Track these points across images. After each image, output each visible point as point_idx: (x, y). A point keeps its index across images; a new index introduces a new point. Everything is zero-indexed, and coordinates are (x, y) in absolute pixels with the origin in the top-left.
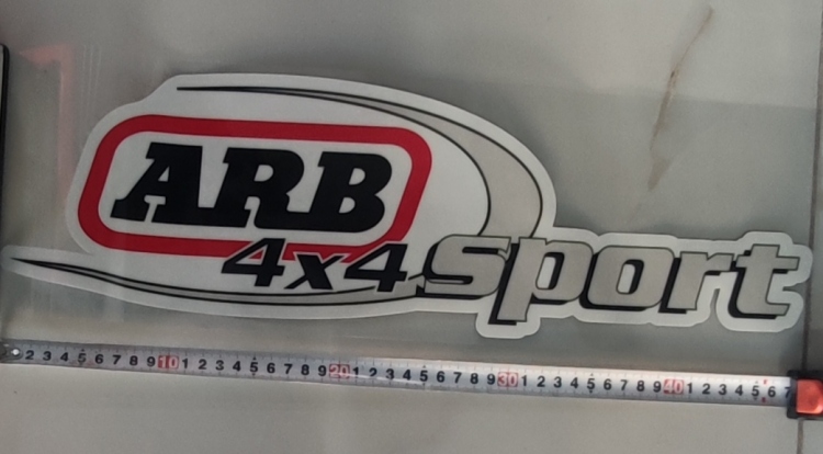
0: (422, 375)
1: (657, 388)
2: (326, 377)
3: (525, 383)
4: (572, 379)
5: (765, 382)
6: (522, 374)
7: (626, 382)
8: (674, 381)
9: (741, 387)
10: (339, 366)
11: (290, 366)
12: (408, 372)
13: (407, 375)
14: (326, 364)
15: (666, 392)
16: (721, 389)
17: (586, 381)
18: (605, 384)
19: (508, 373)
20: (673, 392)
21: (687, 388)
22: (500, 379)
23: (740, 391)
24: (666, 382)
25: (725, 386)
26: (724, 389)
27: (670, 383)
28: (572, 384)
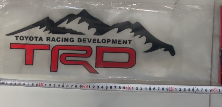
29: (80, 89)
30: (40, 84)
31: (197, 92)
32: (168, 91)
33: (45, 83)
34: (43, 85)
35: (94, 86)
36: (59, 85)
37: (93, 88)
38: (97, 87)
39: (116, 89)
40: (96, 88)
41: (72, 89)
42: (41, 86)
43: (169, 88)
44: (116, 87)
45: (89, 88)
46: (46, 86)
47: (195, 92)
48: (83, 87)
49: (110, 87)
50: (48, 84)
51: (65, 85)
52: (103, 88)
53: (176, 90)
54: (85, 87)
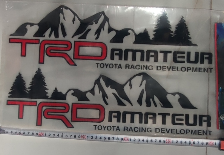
0: (104, 138)
1: (164, 142)
2: (80, 138)
3: (130, 140)
4: (142, 139)
5: (192, 140)
6: (130, 138)
7: (156, 140)
8: (169, 140)
9: (186, 141)
10: (84, 136)
11: (71, 135)
12: (101, 137)
13: (101, 138)
14: (80, 135)
15: (167, 143)
16: (181, 142)
17: (146, 140)
18: (151, 140)
19: (126, 138)
20: (168, 143)
21: (172, 142)
22: (124, 139)
23: (186, 143)
24: (167, 140)
25: (182, 141)
26: (182, 142)
27: (168, 140)
28: (142, 141)
29: (79, 139)
30: (40, 133)
31: (193, 144)
32: (165, 143)
33: (45, 133)
34: (42, 134)
35: (92, 137)
36: (59, 135)
37: (92, 138)
38: (96, 138)
39: (114, 140)
40: (94, 138)
41: (71, 139)
42: (41, 135)
43: (166, 140)
44: (114, 138)
45: (88, 138)
46: (45, 135)
47: (192, 145)
48: (82, 137)
49: (108, 138)
50: (48, 134)
51: (64, 135)
52: (101, 139)
53: (173, 142)
54: (83, 137)
